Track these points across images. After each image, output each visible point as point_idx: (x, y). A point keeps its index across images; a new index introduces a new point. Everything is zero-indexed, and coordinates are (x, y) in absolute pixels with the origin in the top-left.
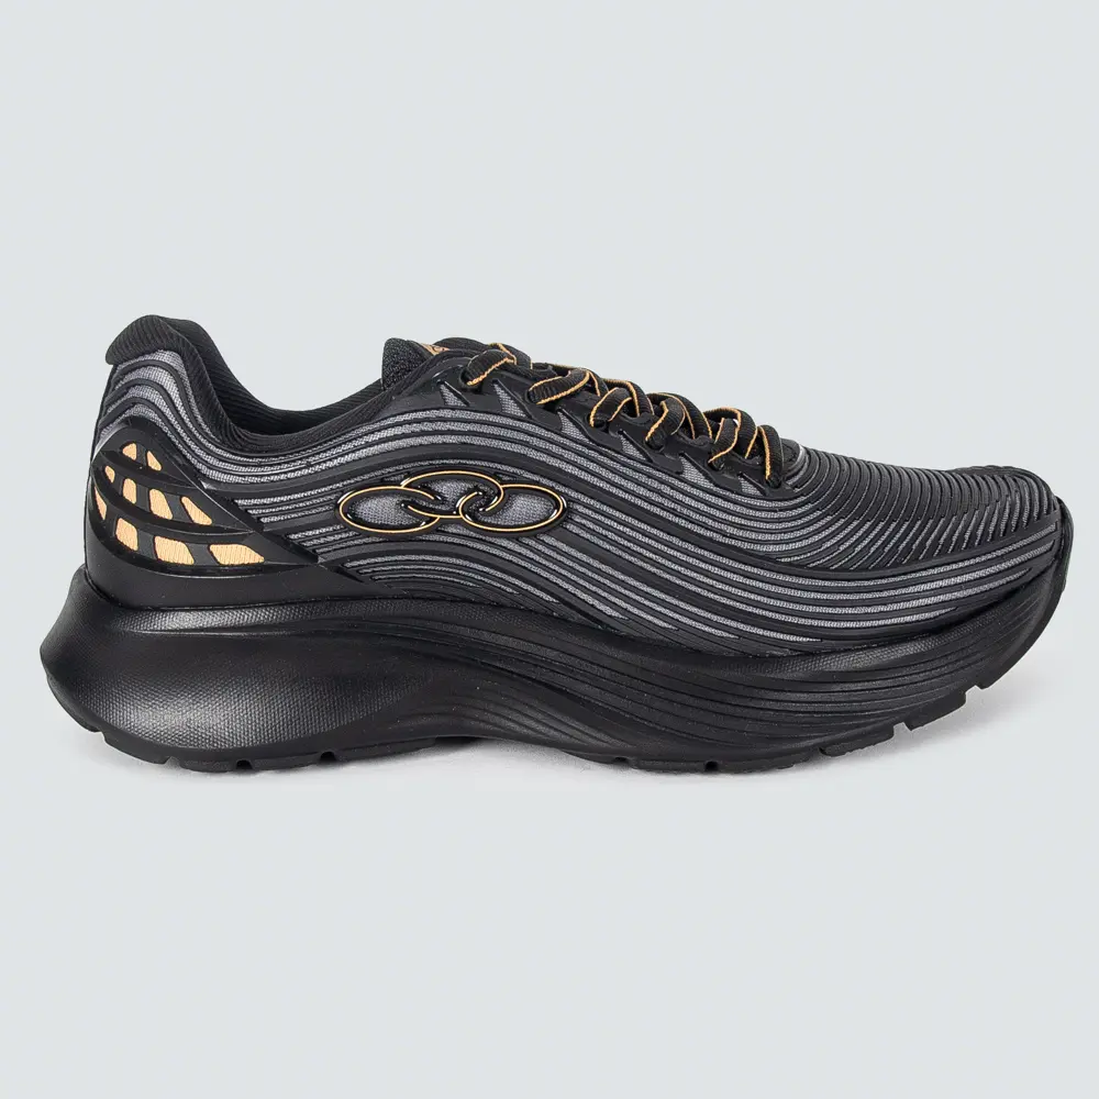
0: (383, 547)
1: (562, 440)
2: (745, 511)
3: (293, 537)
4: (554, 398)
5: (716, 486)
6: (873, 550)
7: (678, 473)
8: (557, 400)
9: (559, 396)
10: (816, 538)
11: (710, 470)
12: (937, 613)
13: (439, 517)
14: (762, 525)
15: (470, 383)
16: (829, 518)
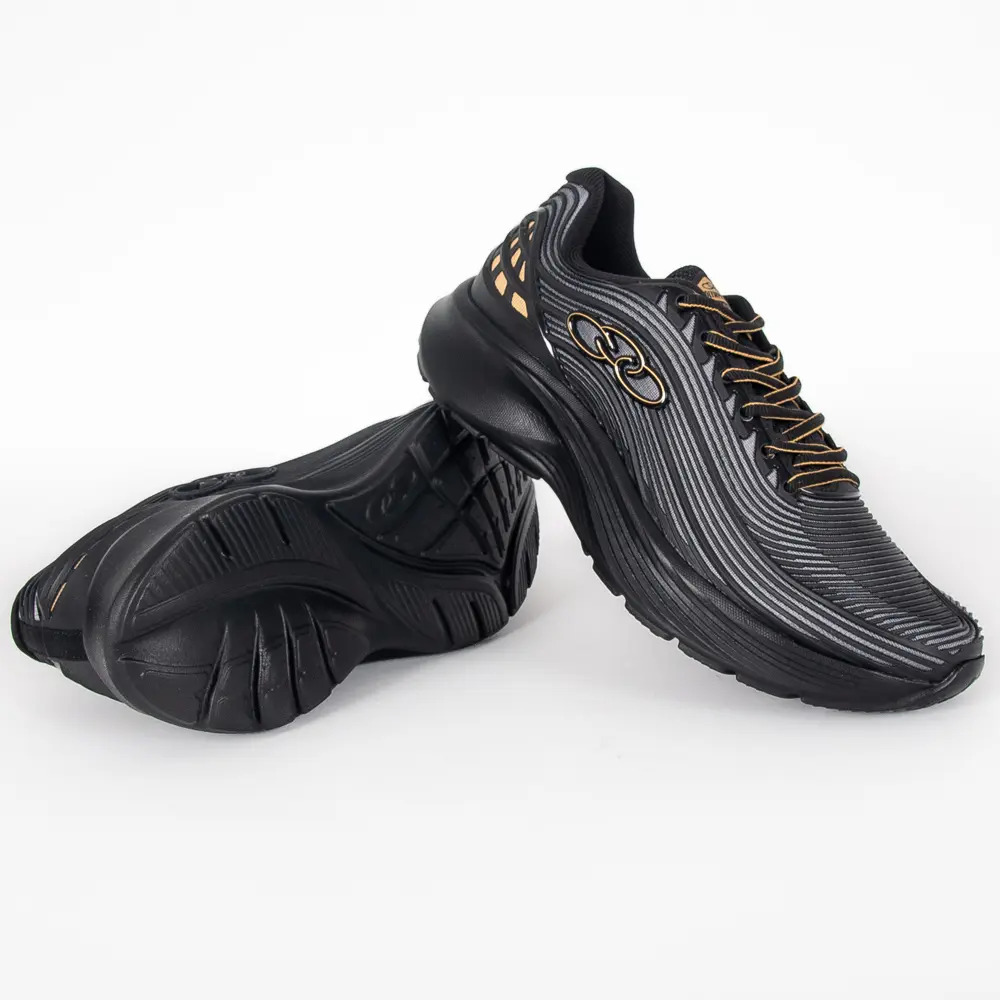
0: (573, 352)
1: (698, 372)
2: (756, 486)
3: (546, 315)
4: (715, 346)
5: (755, 461)
6: (806, 568)
7: (741, 437)
8: (716, 349)
9: (719, 347)
10: (781, 535)
11: (761, 449)
12: (805, 633)
13: (606, 357)
14: (757, 501)
15: (680, 304)
16: (801, 532)
